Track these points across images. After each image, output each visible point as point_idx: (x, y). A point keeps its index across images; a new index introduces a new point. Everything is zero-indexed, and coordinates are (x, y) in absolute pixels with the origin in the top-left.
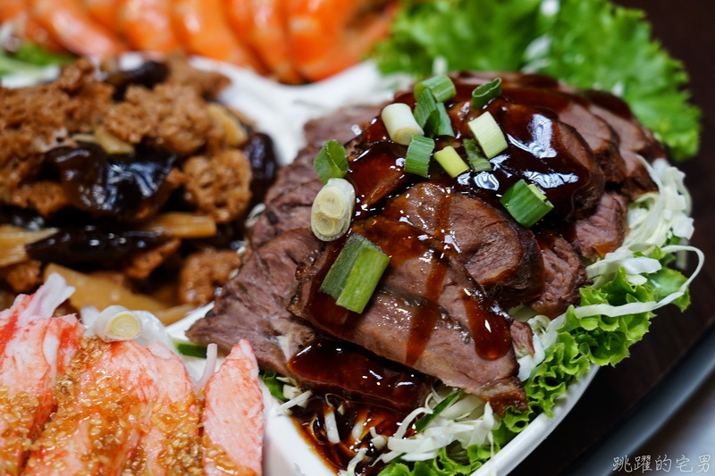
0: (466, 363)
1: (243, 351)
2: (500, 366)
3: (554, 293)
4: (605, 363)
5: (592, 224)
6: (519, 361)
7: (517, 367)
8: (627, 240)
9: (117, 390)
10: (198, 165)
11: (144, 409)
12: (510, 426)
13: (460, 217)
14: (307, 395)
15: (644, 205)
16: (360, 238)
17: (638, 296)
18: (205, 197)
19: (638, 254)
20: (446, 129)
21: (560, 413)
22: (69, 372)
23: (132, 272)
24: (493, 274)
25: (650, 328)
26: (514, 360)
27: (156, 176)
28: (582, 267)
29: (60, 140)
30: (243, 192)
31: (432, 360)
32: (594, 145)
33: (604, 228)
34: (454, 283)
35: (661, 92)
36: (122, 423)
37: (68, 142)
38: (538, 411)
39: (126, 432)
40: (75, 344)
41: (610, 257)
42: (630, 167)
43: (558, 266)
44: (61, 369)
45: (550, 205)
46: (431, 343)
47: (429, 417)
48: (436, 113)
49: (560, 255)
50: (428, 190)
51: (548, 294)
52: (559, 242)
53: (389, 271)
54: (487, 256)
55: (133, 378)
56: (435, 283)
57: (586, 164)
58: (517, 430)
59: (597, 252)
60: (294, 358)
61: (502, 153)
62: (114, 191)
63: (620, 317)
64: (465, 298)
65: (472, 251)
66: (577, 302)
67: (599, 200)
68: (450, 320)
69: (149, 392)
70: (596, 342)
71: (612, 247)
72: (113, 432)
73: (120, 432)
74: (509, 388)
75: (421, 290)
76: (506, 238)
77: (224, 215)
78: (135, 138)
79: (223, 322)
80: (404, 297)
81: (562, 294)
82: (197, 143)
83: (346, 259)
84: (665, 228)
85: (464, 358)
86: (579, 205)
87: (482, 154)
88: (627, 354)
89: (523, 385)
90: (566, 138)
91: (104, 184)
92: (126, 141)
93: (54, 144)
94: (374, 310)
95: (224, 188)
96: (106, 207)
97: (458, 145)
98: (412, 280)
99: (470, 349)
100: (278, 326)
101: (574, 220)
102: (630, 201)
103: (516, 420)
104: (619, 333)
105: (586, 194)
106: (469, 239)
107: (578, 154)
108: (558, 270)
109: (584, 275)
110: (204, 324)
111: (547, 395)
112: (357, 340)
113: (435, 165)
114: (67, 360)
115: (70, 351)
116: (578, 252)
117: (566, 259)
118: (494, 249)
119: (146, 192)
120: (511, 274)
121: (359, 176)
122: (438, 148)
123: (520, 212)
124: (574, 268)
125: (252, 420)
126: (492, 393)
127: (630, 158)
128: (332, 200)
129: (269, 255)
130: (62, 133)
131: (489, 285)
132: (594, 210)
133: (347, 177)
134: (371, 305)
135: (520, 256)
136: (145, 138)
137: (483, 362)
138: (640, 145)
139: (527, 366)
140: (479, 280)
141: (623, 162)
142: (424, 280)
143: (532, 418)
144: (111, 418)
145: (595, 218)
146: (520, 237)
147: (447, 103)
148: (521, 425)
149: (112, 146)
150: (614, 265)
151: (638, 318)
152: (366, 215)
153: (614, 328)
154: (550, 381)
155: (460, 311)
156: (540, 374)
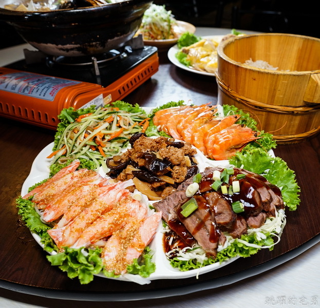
0: (205, 241)
1: (160, 214)
2: (213, 245)
3: (237, 232)
4: (242, 256)
5: (254, 219)
6: (219, 246)
7: (217, 247)
8: (262, 227)
9: (126, 211)
10: (176, 168)
11: (130, 218)
12: (210, 261)
13: (220, 204)
14: (170, 230)
15: (271, 220)
16: (194, 199)
17: (257, 243)
18: (175, 175)
19: (262, 232)
20: (227, 181)
21: (224, 264)
22: (120, 202)
23: (153, 185)
24: (222, 222)
25: (258, 252)
26: (218, 245)
27: (164, 167)
28: (247, 229)
29: (148, 151)
30: (183, 178)
31: (198, 236)
32: (263, 199)
33: (257, 221)
34: (211, 220)
35: (293, 192)
36: (122, 219)
37: (149, 152)
38: (218, 261)
39: (122, 222)
40: (126, 196)
41: (255, 230)
42: (272, 208)
43: (240, 226)
44: (119, 201)
45: (243, 210)
46: (199, 232)
47: (191, 250)
48: (226, 176)
49: (242, 224)
50: (215, 194)
51: (235, 232)
52: (243, 220)
53: (197, 210)
54: (223, 216)
55: (131, 210)
56: (206, 217)
57: (258, 203)
58: (211, 263)
59: (253, 227)
60: (170, 220)
61: (238, 192)
62: (154, 166)
63: (249, 247)
64: (212, 225)
65: (220, 213)
66: (240, 238)
67: (259, 214)
68: (206, 228)
69: (133, 215)
70: (242, 250)
71: (256, 227)
72: (119, 220)
73: (120, 221)
74: (213, 252)
75: (203, 218)
76: (229, 214)
77: (178, 181)
78: (164, 157)
79: (161, 205)
80: (198, 217)
81: (238, 234)
82: (178, 163)
83: (189, 203)
84: (274, 228)
85: (205, 239)
86: (253, 213)
87: (232, 191)
88: (249, 256)
89: (217, 252)
90: (256, 195)
91: (152, 164)
92: (162, 156)
93: (146, 152)
94: (190, 218)
95: (180, 175)
96: (151, 169)
97: (228, 186)
98: (201, 215)
99: (208, 238)
100: (171, 211)
101: (250, 216)
102: (268, 217)
103: (212, 260)
104: (248, 250)
105: (255, 211)
106: (220, 210)
107: (257, 200)
108: (240, 227)
109: (247, 231)
110: (157, 204)
111: (222, 258)
112: (183, 223)
113: (220, 189)
114: (122, 199)
115: (124, 198)
116: (247, 225)
117: (243, 225)
118: (225, 215)
119: (161, 169)
120: (226, 224)
121: (202, 184)
122: (223, 185)
123: (235, 209)
124: (244, 228)
125: (151, 232)
126: (208, 251)
127: (273, 206)
128: (192, 187)
129: (177, 194)
130: (149, 150)
131: (219, 224)
132: (256, 216)
133: (199, 184)
134: (190, 216)
135: (231, 220)
136: (166, 158)
137: (209, 242)
138: (277, 204)
139: (220, 248)
140: (217, 222)
141: (270, 207)
142: (204, 216)
143: (216, 262)
144: (121, 217)
145: (255, 218)
146: (233, 215)
147: (230, 175)
148: (213, 262)
149: (158, 157)
150: (254, 232)
151: (255, 249)
152: (199, 194)
153: (247, 248)
154: (224, 255)
155: (209, 227)
156: (222, 252)
